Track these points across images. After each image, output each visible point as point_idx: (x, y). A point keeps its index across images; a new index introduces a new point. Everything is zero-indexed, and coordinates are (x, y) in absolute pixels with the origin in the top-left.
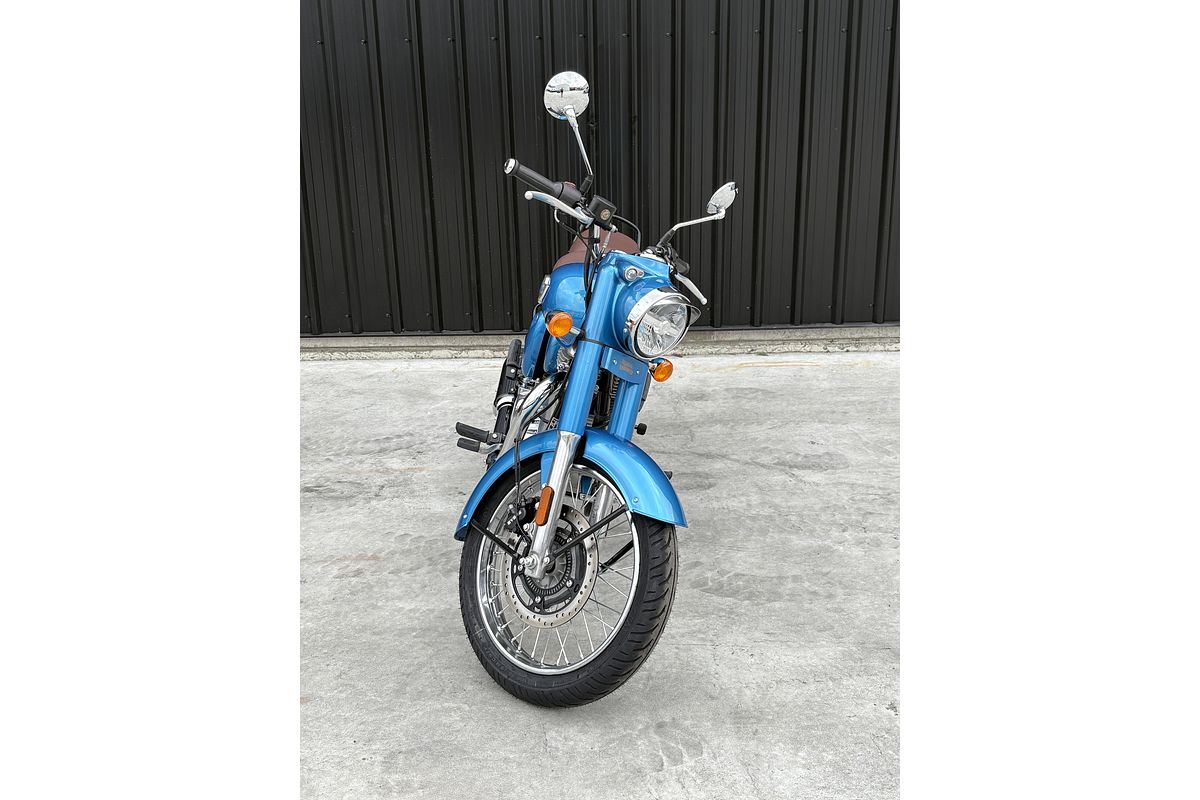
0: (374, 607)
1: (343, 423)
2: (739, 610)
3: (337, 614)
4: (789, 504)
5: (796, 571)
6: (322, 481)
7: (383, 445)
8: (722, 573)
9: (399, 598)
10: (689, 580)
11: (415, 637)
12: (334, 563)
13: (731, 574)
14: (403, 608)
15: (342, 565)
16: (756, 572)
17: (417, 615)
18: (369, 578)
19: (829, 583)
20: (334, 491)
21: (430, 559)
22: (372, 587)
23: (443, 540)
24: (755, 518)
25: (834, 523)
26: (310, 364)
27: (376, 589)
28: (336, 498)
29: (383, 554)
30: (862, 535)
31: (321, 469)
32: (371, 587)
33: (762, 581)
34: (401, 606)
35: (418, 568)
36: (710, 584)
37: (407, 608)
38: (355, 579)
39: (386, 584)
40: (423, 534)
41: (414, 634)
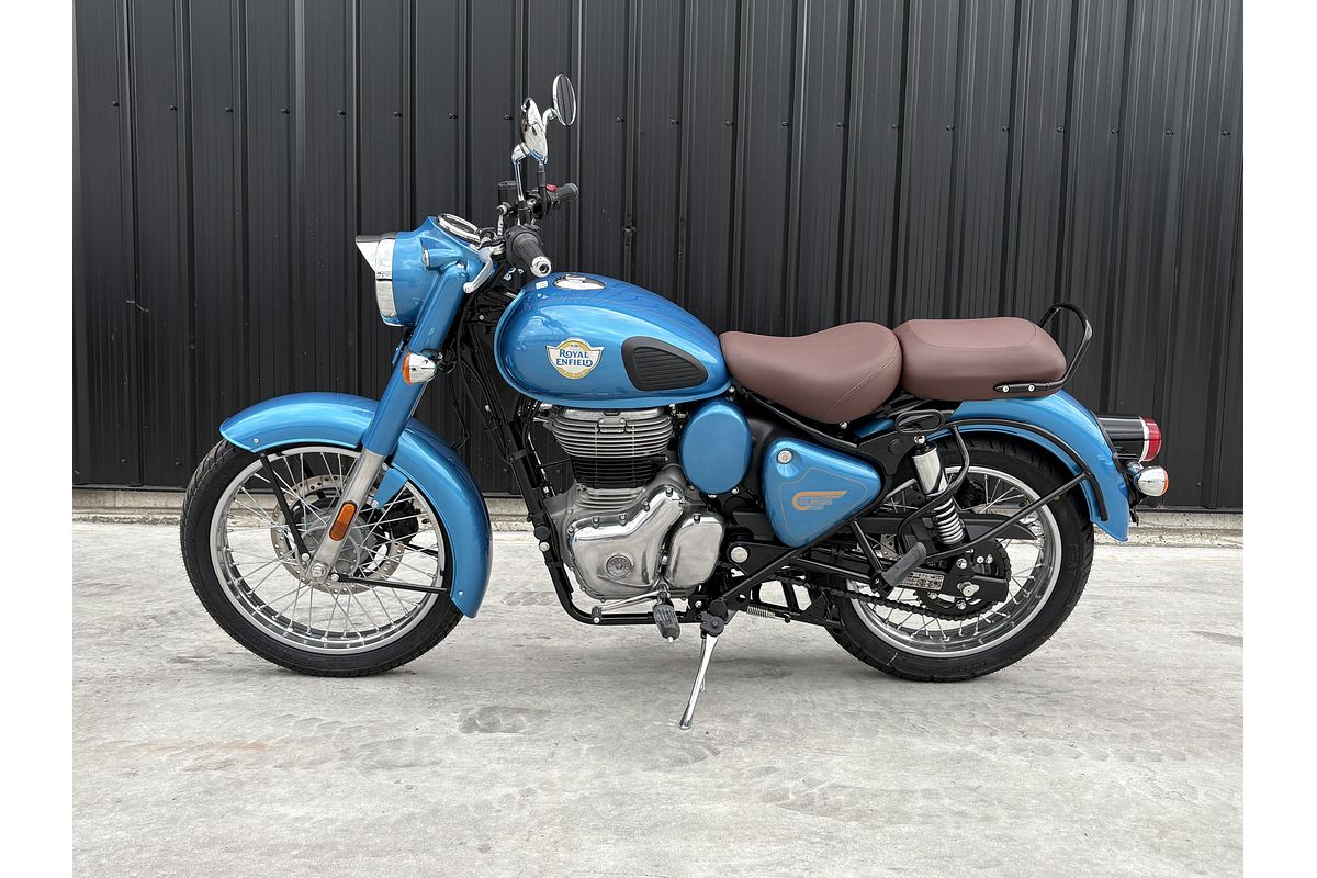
0: (238, 811)
2: (842, 835)
3: (173, 820)
4: (904, 700)
5: (927, 784)
6: (205, 651)
8: (810, 783)
9: (283, 801)
11: (295, 857)
12: (191, 750)
13: (825, 785)
14: (285, 815)
15: (203, 753)
16: (863, 783)
17: (307, 825)
18: (241, 772)
19: (982, 800)
20: (218, 663)
21: (344, 751)
22: (242, 784)
24: (853, 714)
25: (975, 724)
27: (246, 788)
28: (219, 672)
29: (271, 742)
30: (1020, 740)
31: (208, 637)
32: (239, 784)
33: (875, 796)
34: (283, 812)
35: (322, 763)
36: (792, 797)
37: (291, 816)
38: (218, 773)
39: (266, 782)
40: (340, 720)
41: (296, 852)
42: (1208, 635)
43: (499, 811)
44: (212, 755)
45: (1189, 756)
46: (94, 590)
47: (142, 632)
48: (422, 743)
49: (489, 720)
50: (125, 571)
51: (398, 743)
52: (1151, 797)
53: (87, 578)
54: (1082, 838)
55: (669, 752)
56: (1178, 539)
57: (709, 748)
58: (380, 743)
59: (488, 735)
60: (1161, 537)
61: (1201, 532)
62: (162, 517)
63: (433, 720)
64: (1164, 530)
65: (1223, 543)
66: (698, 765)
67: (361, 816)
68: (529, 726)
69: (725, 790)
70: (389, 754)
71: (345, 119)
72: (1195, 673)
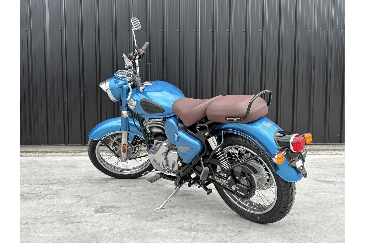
0: (29, 236)
1: (36, 175)
2: (197, 237)
7: (51, 182)
8: (192, 224)
9: (42, 233)
10: (177, 226)
13: (196, 224)
14: (42, 236)
17: (48, 239)
18: (30, 225)
19: (239, 227)
20: (25, 196)
21: (60, 219)
22: (30, 228)
23: (68, 213)
26: (29, 157)
27: (31, 230)
29: (39, 217)
32: (29, 229)
33: (209, 226)
34: (41, 235)
35: (54, 222)
36: (186, 227)
37: (44, 236)
38: (24, 226)
39: (37, 228)
40: (59, 211)
42: (318, 180)
43: (102, 234)
44: (22, 221)
45: (301, 214)
48: (83, 216)
49: (102, 210)
51: (76, 217)
52: (287, 225)
54: (264, 236)
55: (153, 217)
56: (317, 153)
57: (165, 215)
58: (70, 217)
59: (102, 214)
60: (312, 152)
61: (324, 150)
63: (86, 210)
64: (313, 150)
65: (331, 154)
66: (161, 220)
67: (63, 236)
68: (114, 211)
69: (167, 226)
70: (73, 220)
71: (61, 32)
72: (310, 191)
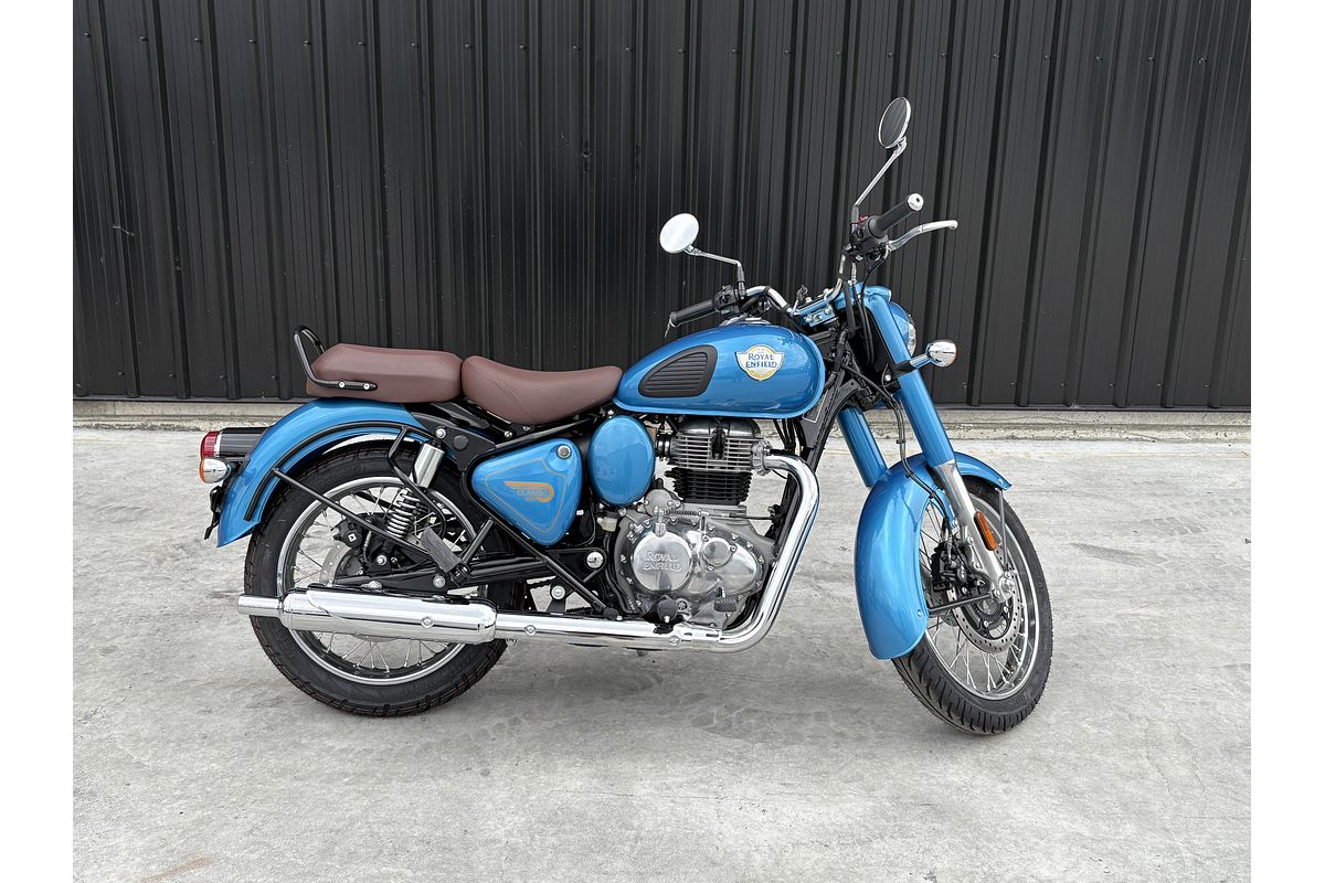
2: (749, 755)
10: (690, 716)
11: (347, 784)
12: (248, 688)
13: (742, 710)
14: (333, 747)
15: (258, 691)
37: (338, 747)
41: (347, 780)
43: (494, 739)
44: (264, 693)
46: (120, 514)
47: (177, 563)
50: (142, 492)
53: (111, 500)
57: (655, 676)
62: (160, 424)
66: (645, 693)
67: (390, 747)
69: (666, 716)
